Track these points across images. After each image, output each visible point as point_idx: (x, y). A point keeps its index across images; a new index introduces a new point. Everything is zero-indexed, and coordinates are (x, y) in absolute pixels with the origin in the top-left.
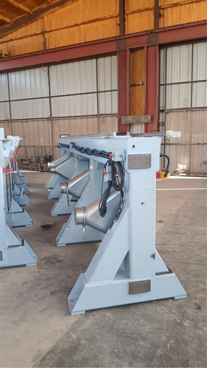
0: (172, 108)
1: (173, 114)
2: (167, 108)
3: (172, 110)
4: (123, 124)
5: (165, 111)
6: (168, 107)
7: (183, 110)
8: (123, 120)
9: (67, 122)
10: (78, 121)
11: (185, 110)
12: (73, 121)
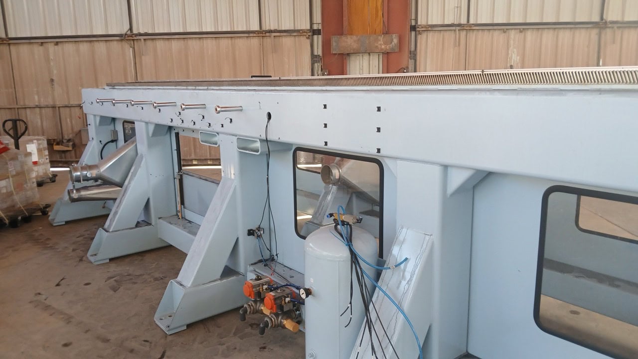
0: (430, 23)
1: (430, 34)
2: (419, 23)
3: (431, 28)
4: (335, 54)
5: (418, 29)
6: (422, 21)
7: (454, 28)
8: (334, 44)
9: (176, 45)
10: (209, 44)
11: (458, 28)
12: (194, 44)
